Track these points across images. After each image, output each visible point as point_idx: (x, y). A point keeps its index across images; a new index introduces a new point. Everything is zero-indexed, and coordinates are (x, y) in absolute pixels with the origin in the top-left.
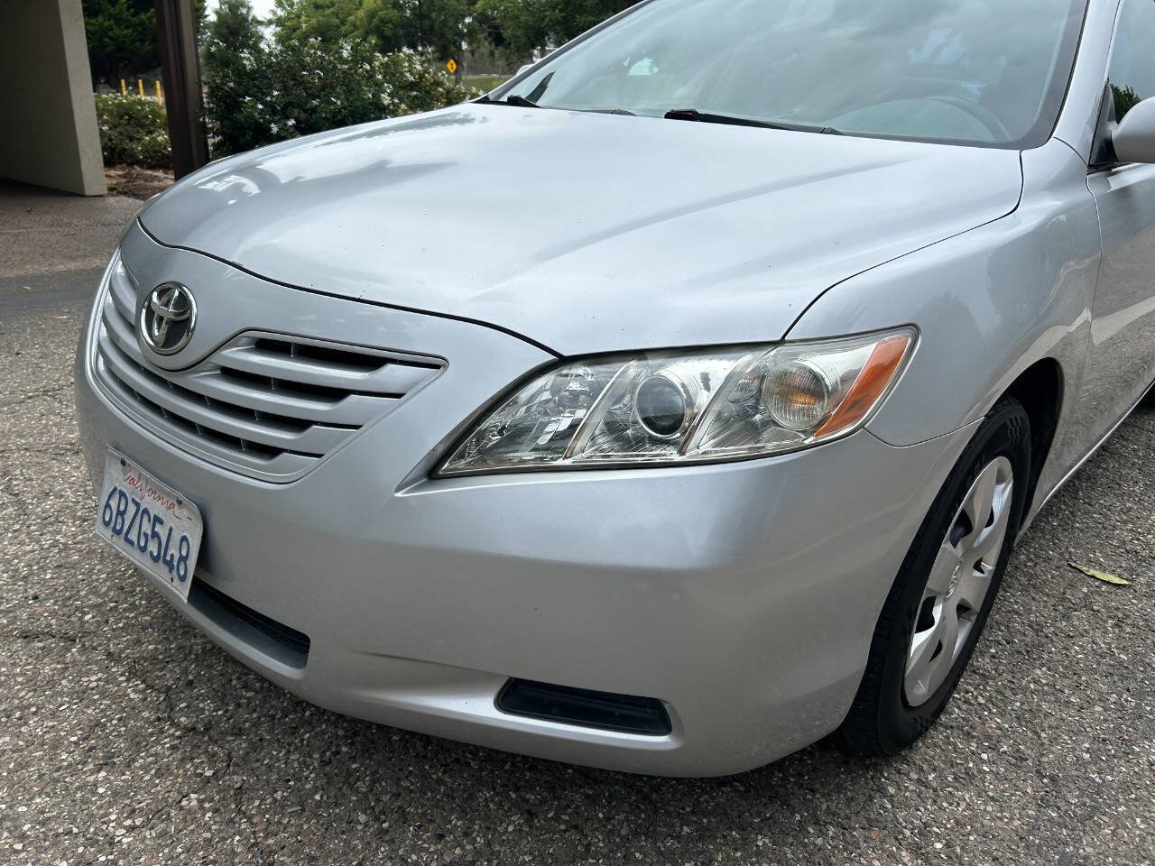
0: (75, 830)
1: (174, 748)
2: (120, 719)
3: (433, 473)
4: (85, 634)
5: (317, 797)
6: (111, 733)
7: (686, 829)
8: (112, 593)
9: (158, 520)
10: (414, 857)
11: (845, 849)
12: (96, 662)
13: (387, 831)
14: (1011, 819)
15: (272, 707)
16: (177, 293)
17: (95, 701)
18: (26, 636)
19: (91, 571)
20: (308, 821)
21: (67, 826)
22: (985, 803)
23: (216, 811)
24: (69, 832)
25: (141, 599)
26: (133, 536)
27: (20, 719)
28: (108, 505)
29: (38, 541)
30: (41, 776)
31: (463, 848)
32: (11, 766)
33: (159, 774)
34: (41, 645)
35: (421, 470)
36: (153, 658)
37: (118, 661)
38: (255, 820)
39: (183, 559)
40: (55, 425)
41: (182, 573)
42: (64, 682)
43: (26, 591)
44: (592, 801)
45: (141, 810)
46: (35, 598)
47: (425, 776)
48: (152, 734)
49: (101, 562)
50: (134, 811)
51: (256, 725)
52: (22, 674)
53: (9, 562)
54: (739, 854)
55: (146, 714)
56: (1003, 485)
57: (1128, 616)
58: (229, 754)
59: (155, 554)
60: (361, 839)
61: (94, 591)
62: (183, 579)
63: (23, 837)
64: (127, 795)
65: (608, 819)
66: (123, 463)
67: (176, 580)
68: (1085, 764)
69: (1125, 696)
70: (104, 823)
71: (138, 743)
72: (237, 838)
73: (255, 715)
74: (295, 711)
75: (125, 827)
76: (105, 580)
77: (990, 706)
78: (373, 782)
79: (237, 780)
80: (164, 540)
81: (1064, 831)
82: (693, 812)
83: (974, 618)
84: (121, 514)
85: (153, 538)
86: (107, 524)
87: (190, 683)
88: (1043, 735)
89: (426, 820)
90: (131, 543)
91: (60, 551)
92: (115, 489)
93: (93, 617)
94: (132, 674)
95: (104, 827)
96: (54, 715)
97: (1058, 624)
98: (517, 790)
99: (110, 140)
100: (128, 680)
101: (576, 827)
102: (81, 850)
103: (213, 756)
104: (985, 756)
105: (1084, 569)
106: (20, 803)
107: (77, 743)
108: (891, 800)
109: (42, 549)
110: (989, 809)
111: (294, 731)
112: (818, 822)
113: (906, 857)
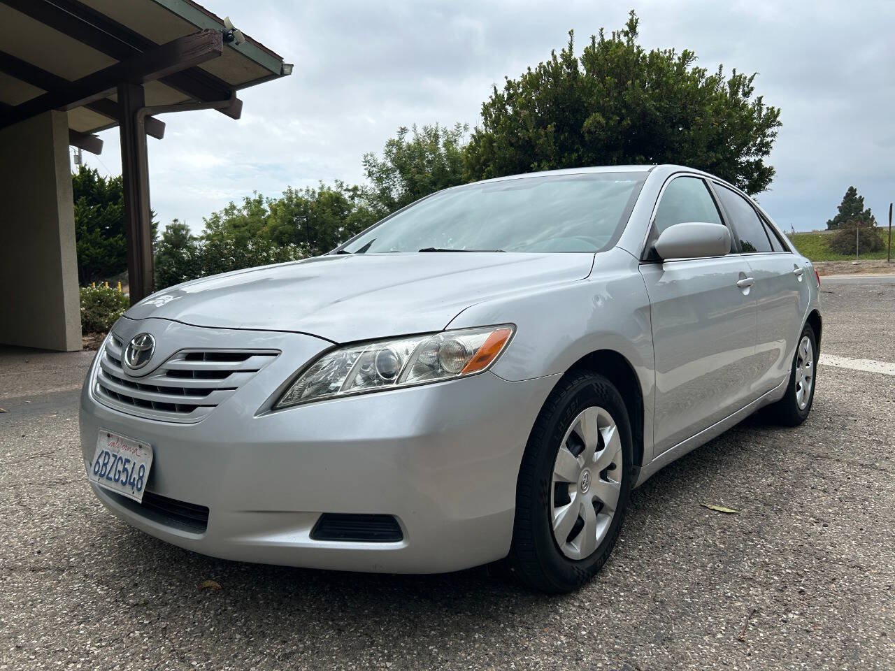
0: (66, 649)
1: (125, 613)
2: (93, 603)
3: (274, 407)
4: (71, 567)
5: (212, 629)
6: (87, 608)
7: (433, 632)
8: (87, 548)
9: (128, 461)
10: (268, 651)
11: (528, 637)
12: (78, 579)
13: (253, 641)
14: (632, 619)
15: (186, 593)
16: (145, 338)
17: (77, 595)
18: (33, 570)
19: (74, 539)
20: (206, 639)
21: (61, 648)
22: (617, 614)
23: (150, 638)
24: (63, 650)
25: (105, 550)
26: (111, 475)
27: (31, 605)
28: (98, 462)
29: (39, 527)
30: (45, 628)
31: (297, 646)
32: (27, 625)
33: (116, 624)
34: (43, 573)
35: (267, 405)
36: (113, 576)
37: (92, 577)
38: (174, 641)
39: (141, 478)
41: (139, 486)
42: (58, 589)
43: (33, 549)
44: (378, 623)
45: (105, 639)
46: (39, 552)
47: (277, 618)
48: (112, 608)
49: (80, 534)
50: (101, 640)
51: (177, 600)
52: (32, 586)
53: (22, 537)
54: (463, 642)
55: (108, 600)
56: (609, 428)
57: (730, 527)
58: (159, 615)
59: (124, 481)
60: (237, 645)
61: (76, 548)
62: (139, 490)
63: (35, 653)
64: (97, 634)
65: (387, 630)
66: (109, 436)
67: (136, 492)
68: (683, 595)
69: (717, 564)
70: (83, 645)
71: (104, 612)
72: (163, 648)
73: (175, 596)
74: (200, 594)
75: (95, 647)
76: (83, 543)
78: (246, 621)
79: (163, 625)
80: (130, 471)
81: (662, 624)
82: (438, 625)
83: (612, 514)
84: (105, 465)
85: (123, 472)
86: (96, 473)
87: (136, 585)
88: (661, 583)
89: (276, 636)
90: (110, 479)
91: (54, 531)
92: (103, 451)
93: (75, 560)
94: (99, 583)
95: (83, 647)
96: (52, 603)
97: (685, 533)
98: (333, 620)
99: (86, 317)
100: (97, 586)
101: (366, 634)
102: (69, 657)
103: (150, 614)
104: (622, 594)
105: (709, 506)
106: (33, 639)
107: (66, 614)
108: (560, 615)
109: (42, 530)
110: (619, 616)
111: (199, 602)
112: (513, 627)
113: (563, 638)
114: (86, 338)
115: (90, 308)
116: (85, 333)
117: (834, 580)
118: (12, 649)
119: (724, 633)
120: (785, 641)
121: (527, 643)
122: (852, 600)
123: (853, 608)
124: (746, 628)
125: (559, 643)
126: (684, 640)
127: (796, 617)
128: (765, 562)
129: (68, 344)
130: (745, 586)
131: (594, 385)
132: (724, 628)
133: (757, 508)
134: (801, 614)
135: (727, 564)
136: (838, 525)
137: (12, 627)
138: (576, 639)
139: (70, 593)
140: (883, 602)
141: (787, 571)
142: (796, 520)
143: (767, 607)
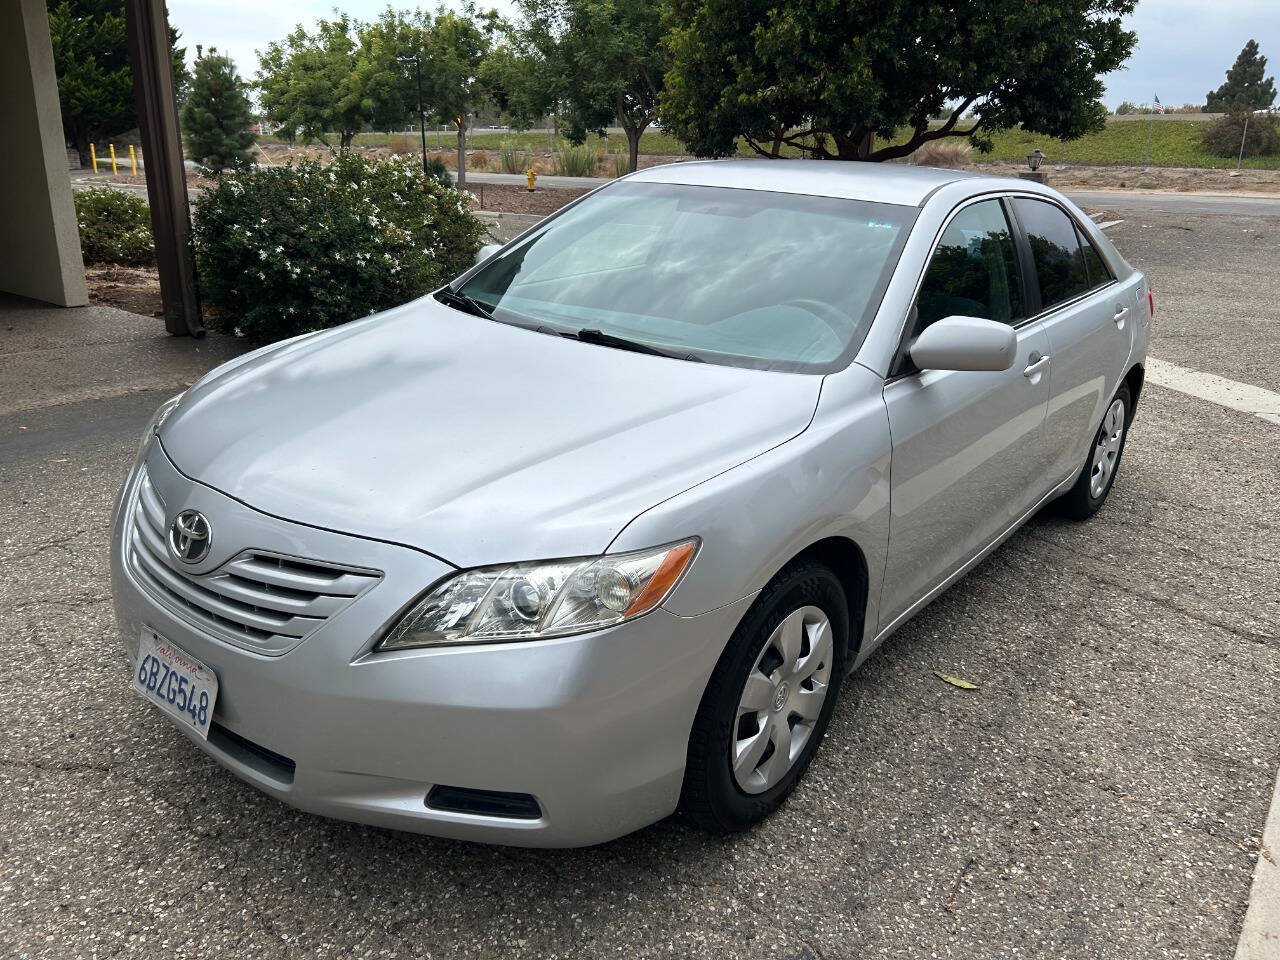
0: (124, 911)
1: (193, 849)
2: (150, 830)
3: (376, 649)
4: (116, 764)
5: (304, 880)
6: (144, 840)
7: (577, 891)
8: (134, 730)
9: (183, 680)
10: (375, 918)
11: (692, 900)
12: (127, 787)
13: (355, 902)
14: (820, 874)
15: (269, 816)
16: (196, 519)
17: (130, 817)
18: (68, 768)
19: (115, 711)
20: (297, 897)
21: (118, 908)
22: (805, 864)
23: (228, 893)
24: (120, 912)
25: (159, 734)
26: (164, 691)
27: (72, 833)
28: (143, 668)
29: (68, 687)
30: (93, 874)
31: (411, 910)
32: (70, 868)
33: (183, 869)
34: (81, 775)
35: (368, 646)
36: (173, 783)
37: (145, 785)
38: (257, 898)
39: (203, 709)
40: (68, 576)
41: (202, 719)
42: (103, 803)
43: (63, 730)
44: (510, 874)
45: (172, 894)
46: (72, 736)
47: (385, 862)
48: (176, 840)
49: (123, 703)
50: (167, 895)
51: (257, 830)
52: (68, 799)
53: (46, 706)
54: (613, 906)
55: (170, 825)
56: (818, 625)
57: (965, 716)
58: (236, 852)
59: (182, 705)
60: (336, 908)
61: (119, 729)
62: (203, 723)
63: (85, 917)
64: (160, 885)
65: (520, 886)
66: (156, 637)
67: (198, 725)
68: (888, 831)
69: (939, 780)
70: (145, 904)
71: (166, 847)
72: (245, 910)
73: (255, 823)
74: (287, 818)
75: (160, 907)
76: (128, 719)
77: (832, 792)
78: (346, 868)
79: (243, 871)
80: (188, 695)
81: (857, 881)
82: (585, 879)
83: (813, 725)
84: (154, 675)
85: (179, 692)
86: (143, 682)
87: (204, 800)
88: (865, 812)
89: (385, 892)
90: (163, 697)
91: (87, 695)
92: (149, 656)
93: (121, 751)
94: (157, 796)
95: (146, 907)
96: (98, 829)
97: (907, 725)
98: (454, 869)
99: (88, 237)
100: (154, 800)
101: (496, 893)
102: (130, 923)
103: (225, 854)
104: (815, 830)
105: (945, 676)
106: (81, 894)
107: (119, 849)
108: (735, 865)
109: (72, 693)
110: (806, 868)
111: (286, 833)
112: (676, 882)
113: (734, 903)
114: (91, 272)
115: (94, 224)
116: (88, 262)
117: (1078, 811)
118: (56, 909)
119: (929, 896)
120: (1000, 912)
121: (690, 911)
122: (1094, 847)
123: (1091, 863)
124: (956, 889)
125: (729, 910)
126: (879, 909)
127: (1020, 872)
128: (998, 778)
129: (67, 300)
130: (966, 818)
131: (802, 584)
132: (930, 889)
133: (1006, 680)
134: (1027, 867)
135: (952, 779)
136: (1102, 712)
137: (51, 871)
138: (750, 905)
139: (119, 812)
140: (1131, 851)
141: (1024, 793)
142: (1049, 703)
143: (989, 855)
